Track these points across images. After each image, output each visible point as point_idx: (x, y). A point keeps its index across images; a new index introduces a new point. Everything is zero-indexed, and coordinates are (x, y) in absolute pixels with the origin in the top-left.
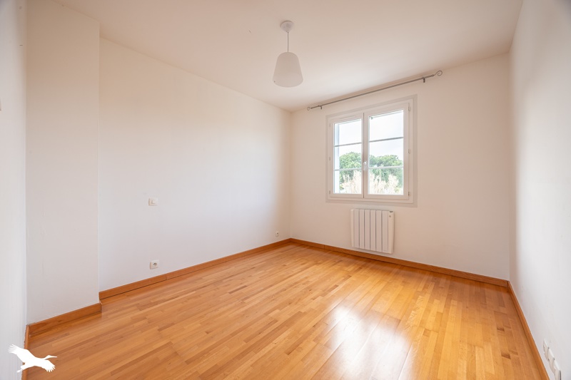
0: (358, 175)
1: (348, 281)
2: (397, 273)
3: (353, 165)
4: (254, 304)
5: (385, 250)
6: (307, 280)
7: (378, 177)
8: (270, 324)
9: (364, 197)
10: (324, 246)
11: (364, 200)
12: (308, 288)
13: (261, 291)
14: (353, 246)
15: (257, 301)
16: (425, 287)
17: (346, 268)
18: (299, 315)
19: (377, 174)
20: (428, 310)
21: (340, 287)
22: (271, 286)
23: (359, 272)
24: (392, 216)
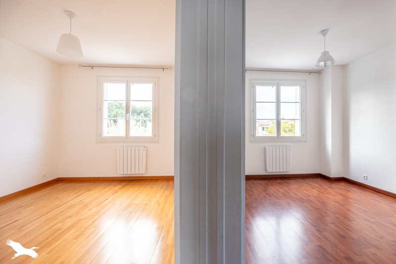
0: (121, 122)
1: (116, 195)
2: (147, 184)
3: (117, 112)
4: (33, 227)
5: (141, 172)
6: (82, 202)
7: (138, 123)
8: (55, 232)
9: (127, 139)
10: (95, 178)
11: (127, 140)
12: (84, 206)
13: (38, 218)
14: (119, 174)
15: (36, 226)
16: (162, 187)
17: (114, 189)
18: (80, 220)
19: (138, 121)
20: (162, 196)
21: (110, 199)
22: (48, 213)
23: (124, 188)
24: (145, 150)
